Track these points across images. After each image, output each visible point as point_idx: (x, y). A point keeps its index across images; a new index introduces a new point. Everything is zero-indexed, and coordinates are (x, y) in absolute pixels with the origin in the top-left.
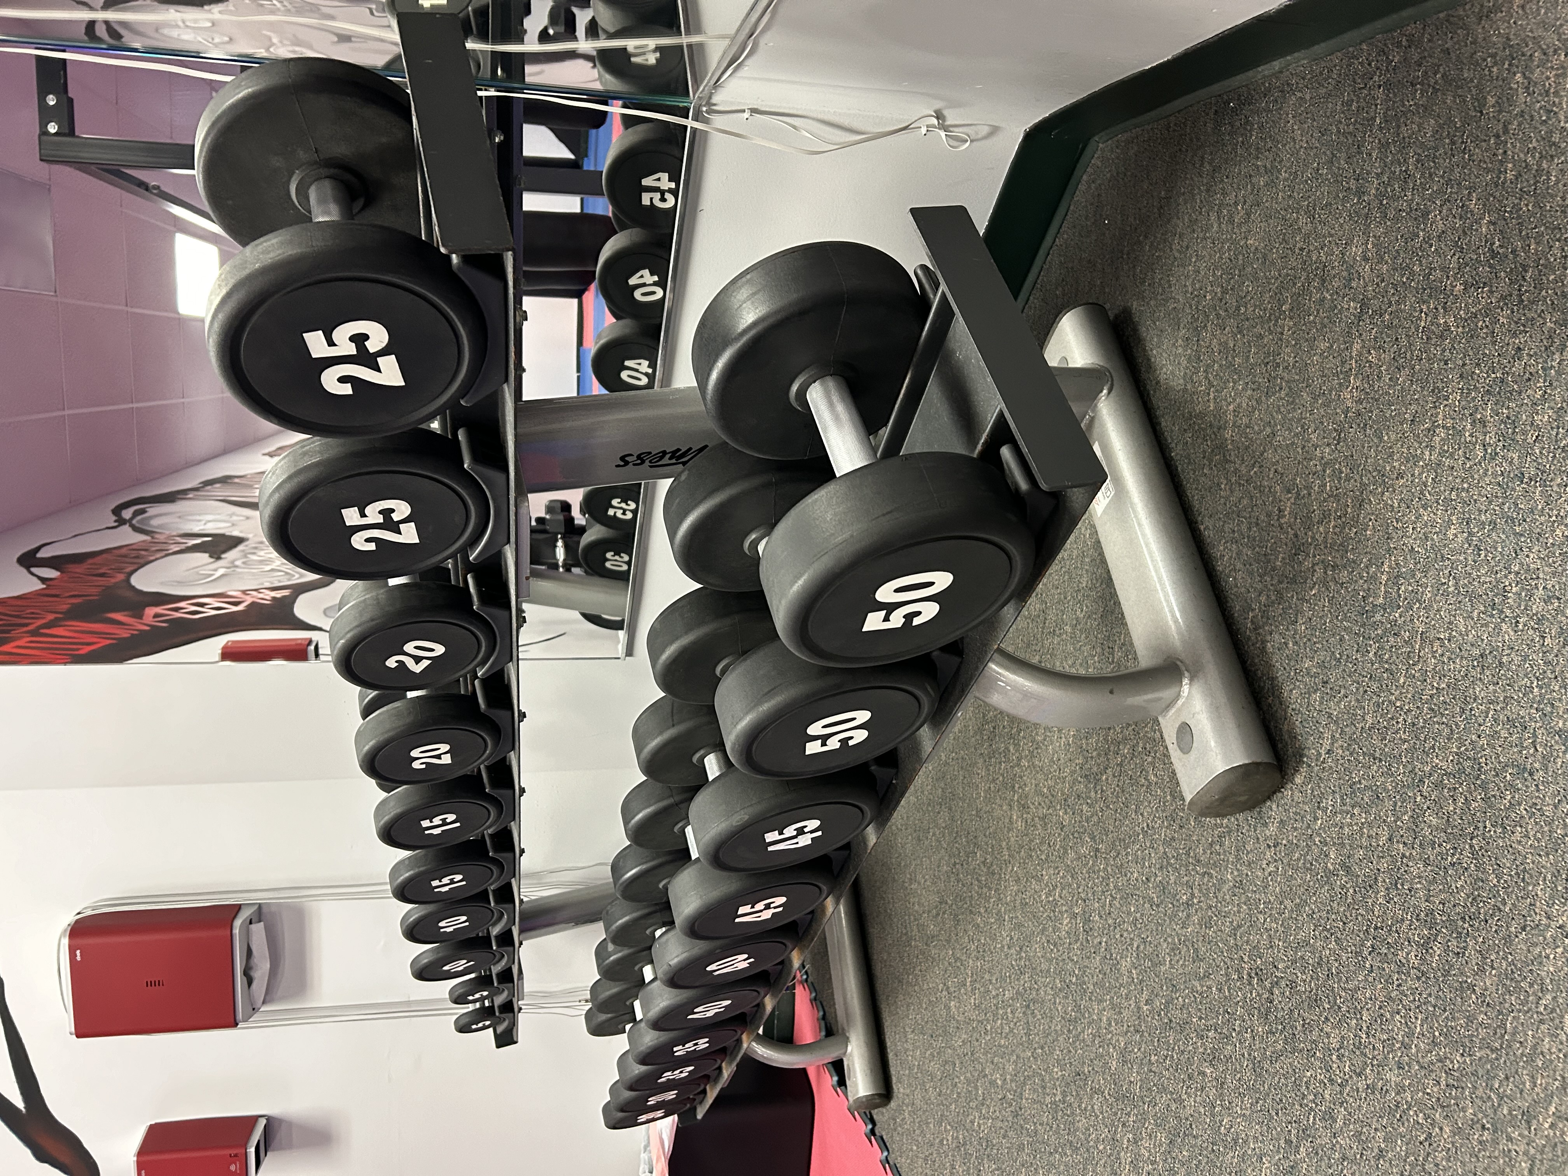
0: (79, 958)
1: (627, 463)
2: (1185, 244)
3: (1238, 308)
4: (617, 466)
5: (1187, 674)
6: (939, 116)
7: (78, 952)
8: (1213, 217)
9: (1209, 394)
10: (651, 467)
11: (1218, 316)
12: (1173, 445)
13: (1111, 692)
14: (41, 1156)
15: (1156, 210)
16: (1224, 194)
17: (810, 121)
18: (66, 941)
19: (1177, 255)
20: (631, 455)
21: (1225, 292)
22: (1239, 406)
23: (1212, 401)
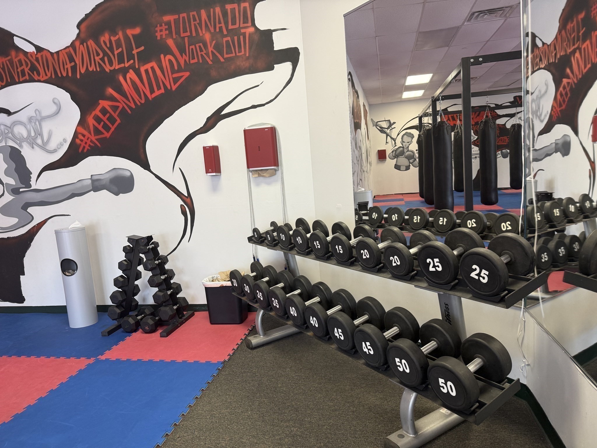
0: (266, 130)
1: (446, 305)
2: (507, 428)
3: (496, 443)
4: (445, 303)
5: (415, 436)
6: (528, 365)
7: (267, 130)
8: (515, 435)
9: (474, 436)
10: (445, 309)
11: (493, 438)
12: (459, 428)
13: (411, 420)
14: (208, 119)
15: (513, 420)
16: (521, 438)
17: (523, 334)
18: (269, 126)
19: (504, 426)
20: (448, 306)
21: (499, 439)
22: (474, 444)
23: (473, 437)
